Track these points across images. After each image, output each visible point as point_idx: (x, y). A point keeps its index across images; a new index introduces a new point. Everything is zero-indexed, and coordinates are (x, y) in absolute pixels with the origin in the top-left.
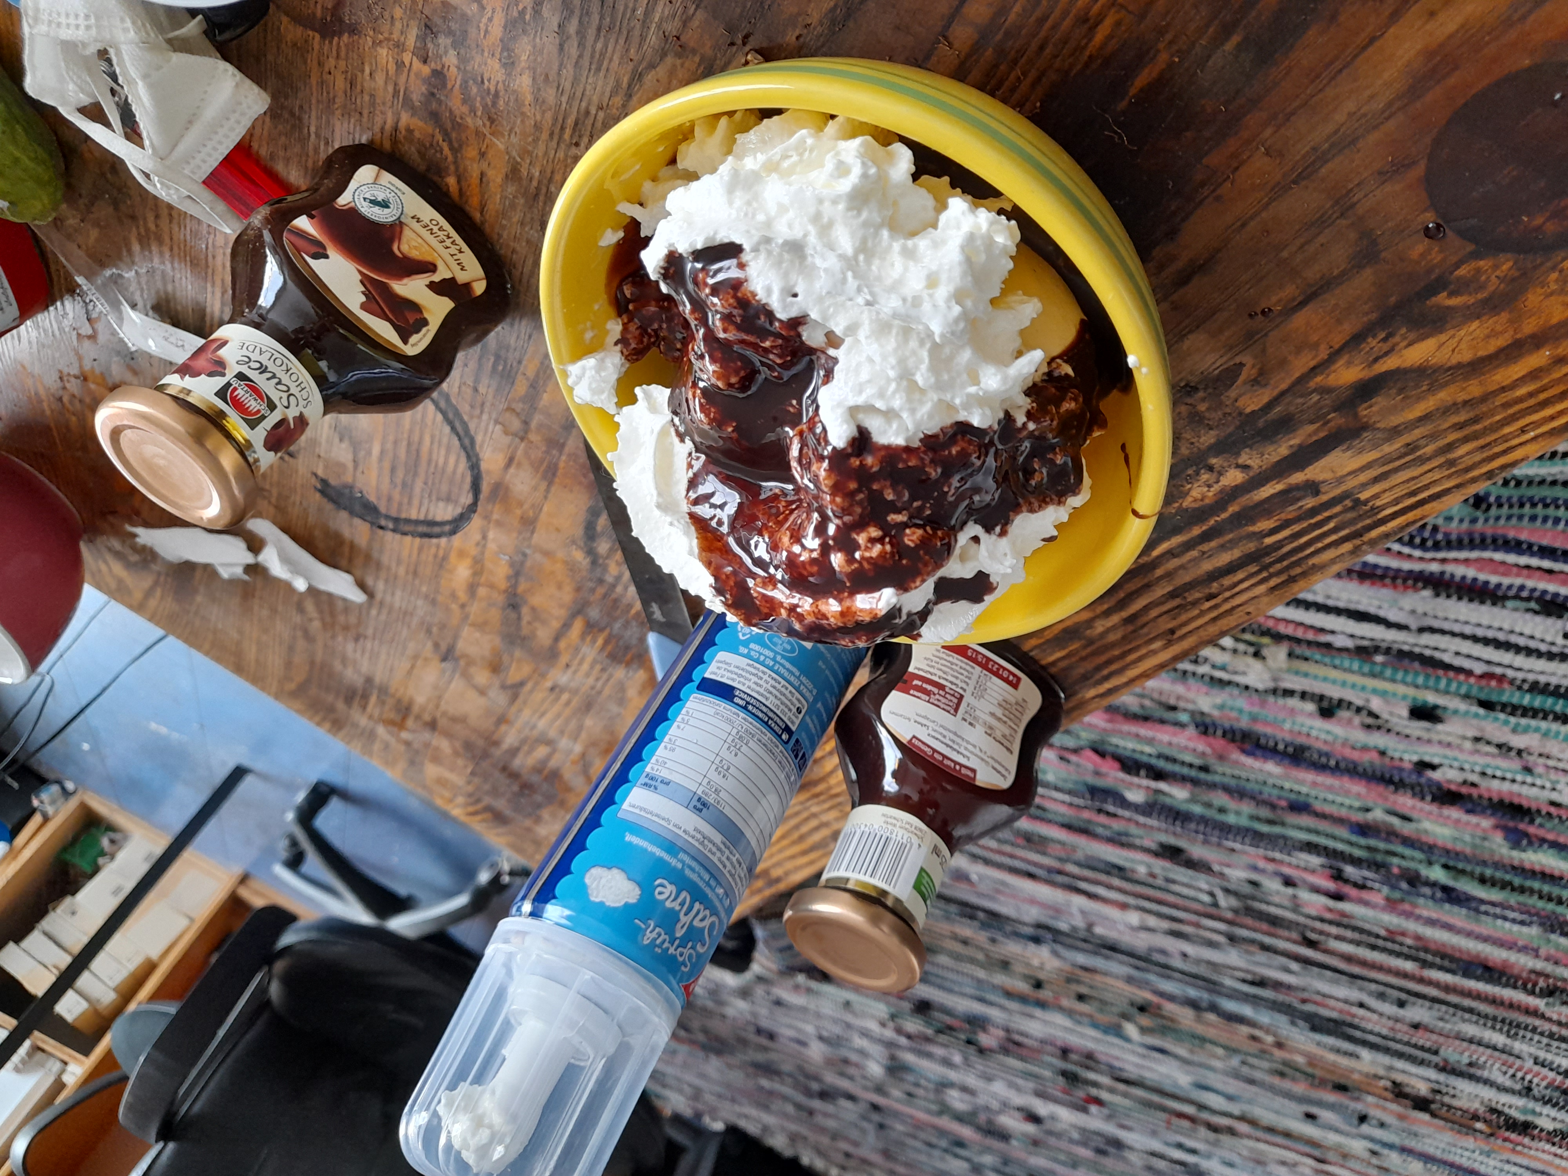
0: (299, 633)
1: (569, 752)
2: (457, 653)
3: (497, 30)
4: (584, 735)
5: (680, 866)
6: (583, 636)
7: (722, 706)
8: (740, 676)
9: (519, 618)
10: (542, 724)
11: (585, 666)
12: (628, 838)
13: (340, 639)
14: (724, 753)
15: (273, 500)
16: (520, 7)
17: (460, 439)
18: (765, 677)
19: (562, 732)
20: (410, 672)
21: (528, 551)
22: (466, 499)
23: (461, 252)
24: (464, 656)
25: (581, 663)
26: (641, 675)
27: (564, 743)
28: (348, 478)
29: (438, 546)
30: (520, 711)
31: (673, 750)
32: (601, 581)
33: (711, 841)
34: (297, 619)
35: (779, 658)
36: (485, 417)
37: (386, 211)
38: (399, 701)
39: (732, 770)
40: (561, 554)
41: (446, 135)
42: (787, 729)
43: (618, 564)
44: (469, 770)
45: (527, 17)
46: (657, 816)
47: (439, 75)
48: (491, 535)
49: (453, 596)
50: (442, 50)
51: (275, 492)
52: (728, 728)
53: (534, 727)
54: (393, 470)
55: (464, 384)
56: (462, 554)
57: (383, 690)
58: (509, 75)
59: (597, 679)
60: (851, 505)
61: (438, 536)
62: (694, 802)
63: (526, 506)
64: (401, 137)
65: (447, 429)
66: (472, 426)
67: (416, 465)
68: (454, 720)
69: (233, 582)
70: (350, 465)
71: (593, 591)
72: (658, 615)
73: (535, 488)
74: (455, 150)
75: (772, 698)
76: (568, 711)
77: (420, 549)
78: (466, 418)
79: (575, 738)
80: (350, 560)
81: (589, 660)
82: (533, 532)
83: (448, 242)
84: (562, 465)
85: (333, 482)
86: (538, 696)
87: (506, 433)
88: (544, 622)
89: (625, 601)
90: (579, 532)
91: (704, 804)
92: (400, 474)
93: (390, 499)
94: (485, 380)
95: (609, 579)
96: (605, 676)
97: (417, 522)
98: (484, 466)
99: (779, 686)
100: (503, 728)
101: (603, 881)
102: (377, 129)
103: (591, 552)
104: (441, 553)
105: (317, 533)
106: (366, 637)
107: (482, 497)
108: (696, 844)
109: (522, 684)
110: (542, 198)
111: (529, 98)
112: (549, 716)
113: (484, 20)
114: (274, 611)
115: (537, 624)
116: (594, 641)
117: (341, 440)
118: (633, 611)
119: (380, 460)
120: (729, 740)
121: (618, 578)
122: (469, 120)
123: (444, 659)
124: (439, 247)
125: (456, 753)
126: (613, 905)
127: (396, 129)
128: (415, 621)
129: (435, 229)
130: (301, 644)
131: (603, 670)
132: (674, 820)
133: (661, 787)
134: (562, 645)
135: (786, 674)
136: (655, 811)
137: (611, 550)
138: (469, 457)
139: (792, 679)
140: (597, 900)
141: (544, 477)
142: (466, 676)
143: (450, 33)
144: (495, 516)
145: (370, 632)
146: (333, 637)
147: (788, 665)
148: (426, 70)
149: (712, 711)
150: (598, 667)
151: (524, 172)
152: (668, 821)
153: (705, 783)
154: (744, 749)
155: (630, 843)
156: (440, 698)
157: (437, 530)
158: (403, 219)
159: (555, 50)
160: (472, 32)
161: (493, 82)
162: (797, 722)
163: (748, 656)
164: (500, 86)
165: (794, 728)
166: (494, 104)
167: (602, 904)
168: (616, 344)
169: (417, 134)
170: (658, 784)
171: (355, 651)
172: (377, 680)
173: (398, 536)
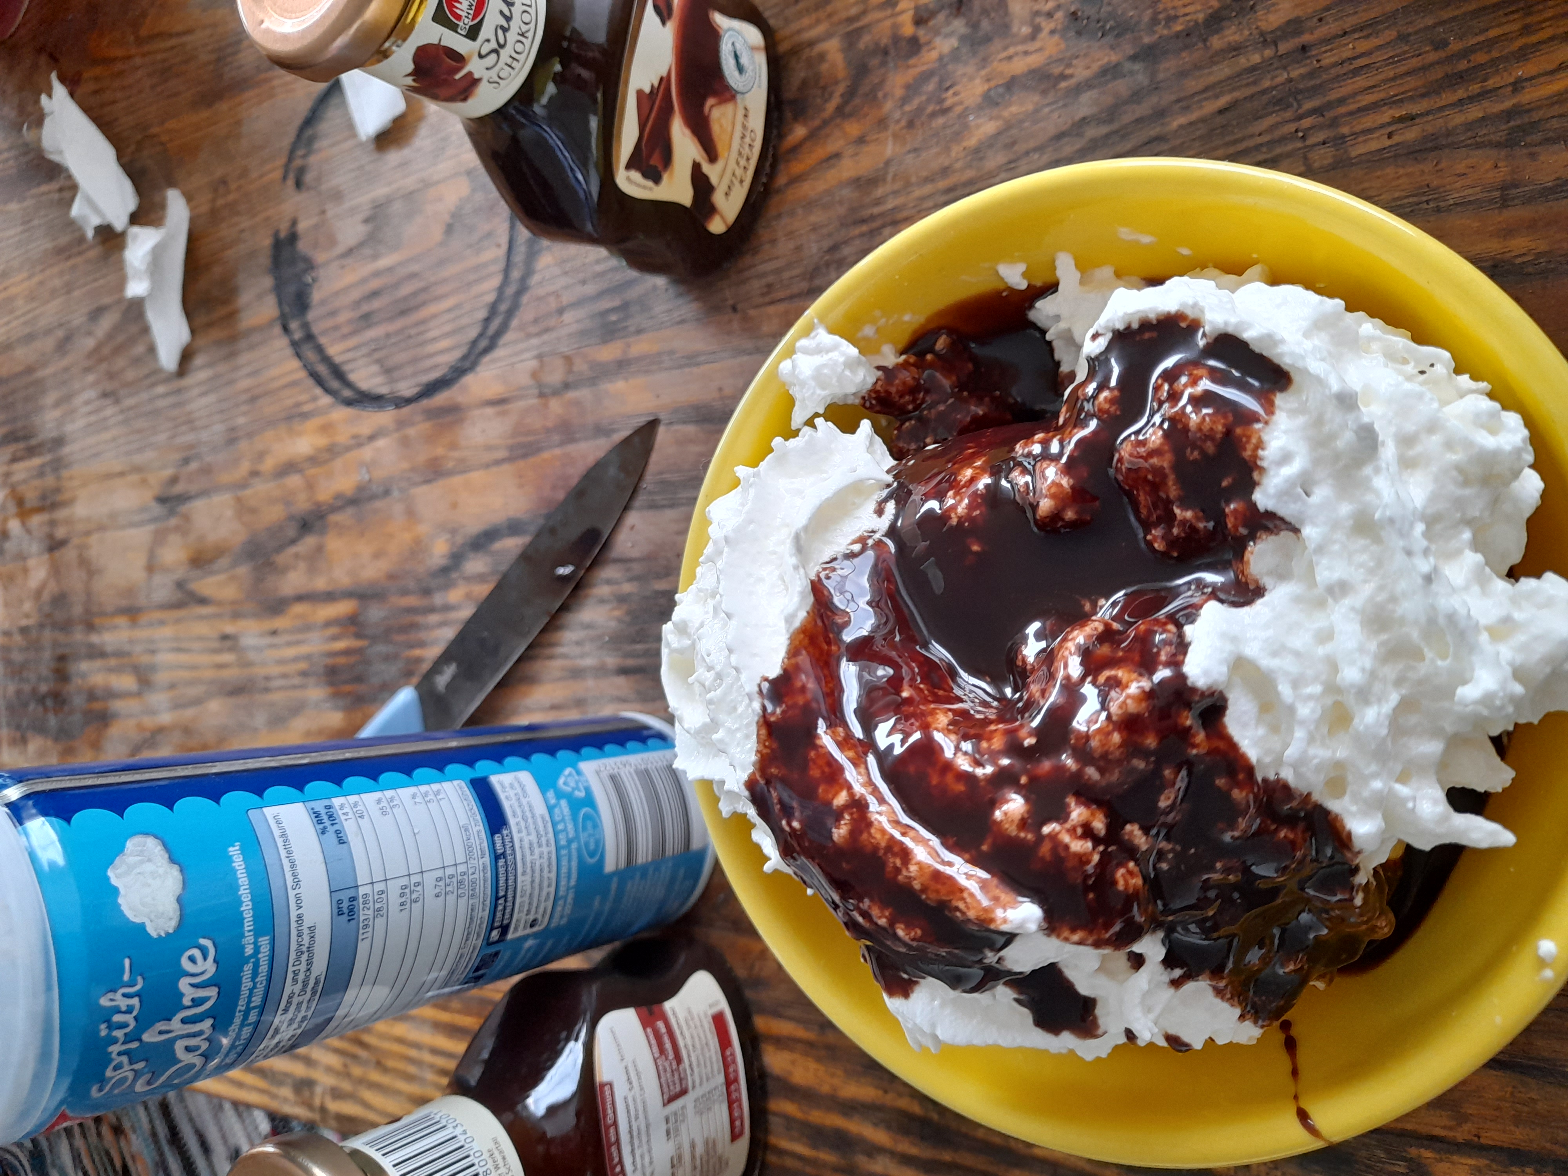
0: (60, 333)
1: (153, 712)
2: (184, 508)
3: (1019, 66)
4: (189, 713)
5: (249, 950)
6: (328, 624)
7: (478, 826)
8: (525, 819)
9: (293, 542)
10: (164, 658)
11: (291, 652)
12: (234, 851)
13: (91, 378)
14: (429, 879)
15: (220, 202)
16: (1068, 72)
17: (481, 335)
18: (545, 849)
19: (172, 686)
20: (109, 476)
21: (396, 494)
22: (407, 389)
23: (741, 182)
24: (187, 518)
25: (289, 644)
26: (335, 718)
27: (158, 699)
28: (320, 257)
29: (314, 399)
30: (162, 623)
31: (384, 813)
32: (427, 592)
33: (310, 963)
34: (78, 319)
35: (574, 846)
36: (535, 341)
37: (736, 73)
38: (58, 490)
39: (417, 907)
40: (423, 529)
41: (851, 93)
42: (504, 929)
43: (468, 596)
44: (24, 622)
45: (1063, 84)
46: (293, 865)
47: (914, 46)
48: (381, 443)
49: (261, 456)
50: (946, 30)
51: (231, 197)
52: (461, 858)
53: (153, 652)
54: (375, 294)
55: (557, 294)
56: (326, 429)
57: (58, 465)
58: (980, 108)
59: (284, 676)
60: (1119, 762)
61: (328, 391)
62: (345, 896)
63: (456, 454)
64: (806, 53)
65: (482, 314)
66: (509, 336)
67: (403, 313)
68: (84, 562)
69: (72, 225)
70: (340, 249)
71: (405, 592)
72: (442, 681)
73: (489, 448)
74: (840, 111)
75: (528, 878)
76: (209, 674)
77: (293, 384)
78: (515, 323)
79: (177, 705)
80: (210, 325)
81: (304, 649)
82: (427, 482)
83: (743, 162)
84: (546, 455)
85: (302, 246)
86: (203, 629)
87: (534, 375)
88: (312, 570)
89: (423, 635)
90: (473, 527)
91: (351, 911)
92: (376, 304)
93: (333, 314)
94: (581, 313)
95: (438, 599)
96: (297, 681)
97: (326, 359)
98: (469, 380)
99: (546, 874)
100: (122, 621)
101: (148, 867)
102: (795, 26)
103: (456, 559)
104: (306, 408)
105: (217, 271)
106: (117, 401)
107: (425, 403)
108: (294, 946)
109: (203, 601)
110: (864, 228)
111: (972, 142)
112: (183, 658)
113: (1020, 48)
114: (69, 288)
115: (302, 565)
116: (335, 638)
117: (367, 221)
118: (417, 652)
119: (377, 274)
120: (450, 871)
121: (447, 608)
122: (888, 106)
123: (162, 500)
124: (734, 154)
125: (38, 593)
126: (125, 908)
127: (811, 44)
128: (189, 438)
129: (747, 140)
130: (49, 343)
131: (304, 674)
132: (303, 891)
133: (331, 835)
134: (299, 609)
135: (564, 870)
136: (296, 856)
137: (481, 578)
138: (465, 358)
139: (563, 883)
140: (114, 881)
141: (511, 448)
142: (159, 538)
143: (975, 26)
144: (411, 432)
145: (129, 402)
146: (87, 370)
147: (574, 864)
148: (908, 30)
149: (463, 820)
150: (303, 666)
151: (879, 192)
152: (297, 883)
153: (379, 887)
154: (451, 899)
155: (230, 859)
156: (101, 528)
157: (335, 384)
158: (739, 97)
159: (1052, 131)
160: (997, 44)
161: (956, 99)
162: (520, 933)
163: (550, 809)
164: (958, 109)
165: (510, 936)
166: (933, 115)
167: (115, 891)
168: (879, 368)
169: (824, 67)
170: (331, 830)
171: (87, 403)
172: (66, 450)
173: (289, 351)
